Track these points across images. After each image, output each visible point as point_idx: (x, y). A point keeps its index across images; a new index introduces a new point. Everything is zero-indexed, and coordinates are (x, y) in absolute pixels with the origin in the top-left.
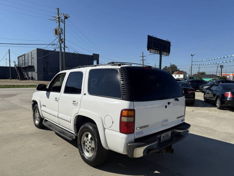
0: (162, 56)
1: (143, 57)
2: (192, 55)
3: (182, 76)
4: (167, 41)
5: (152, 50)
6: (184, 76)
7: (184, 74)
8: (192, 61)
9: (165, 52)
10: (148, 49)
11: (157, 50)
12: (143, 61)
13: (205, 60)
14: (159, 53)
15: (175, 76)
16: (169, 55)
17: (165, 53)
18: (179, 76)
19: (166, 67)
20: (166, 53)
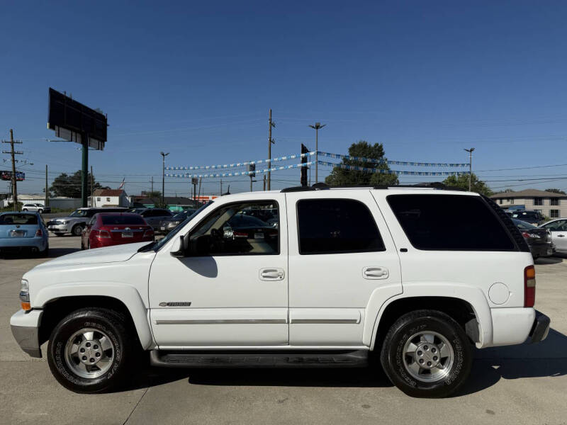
0: (89, 148)
1: (12, 143)
2: (163, 155)
3: (115, 201)
4: (97, 111)
5: (61, 129)
6: (121, 200)
7: (121, 195)
8: (164, 168)
9: (96, 138)
10: (52, 127)
11: (76, 132)
12: (13, 156)
13: (196, 168)
14: (79, 139)
15: (99, 200)
16: (104, 149)
17: (94, 142)
18: (108, 200)
19: (64, 175)
20: (97, 141)
